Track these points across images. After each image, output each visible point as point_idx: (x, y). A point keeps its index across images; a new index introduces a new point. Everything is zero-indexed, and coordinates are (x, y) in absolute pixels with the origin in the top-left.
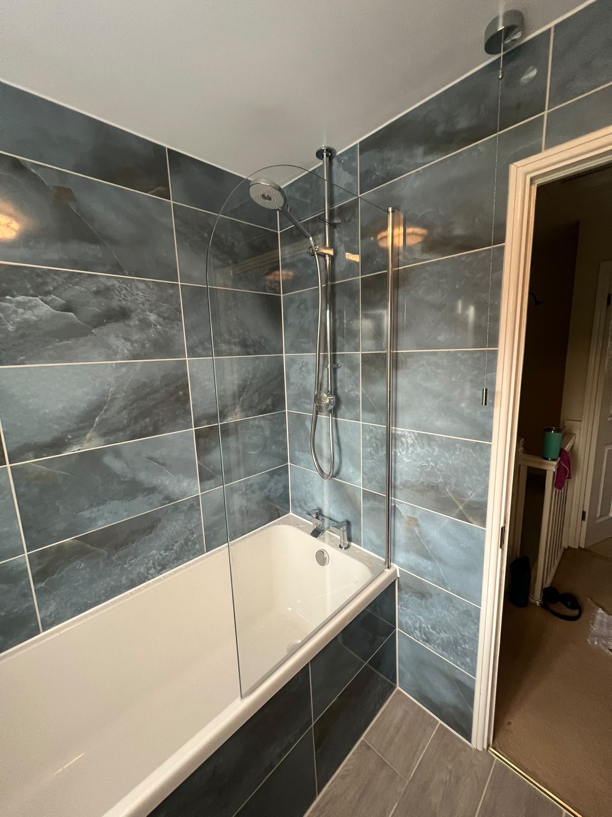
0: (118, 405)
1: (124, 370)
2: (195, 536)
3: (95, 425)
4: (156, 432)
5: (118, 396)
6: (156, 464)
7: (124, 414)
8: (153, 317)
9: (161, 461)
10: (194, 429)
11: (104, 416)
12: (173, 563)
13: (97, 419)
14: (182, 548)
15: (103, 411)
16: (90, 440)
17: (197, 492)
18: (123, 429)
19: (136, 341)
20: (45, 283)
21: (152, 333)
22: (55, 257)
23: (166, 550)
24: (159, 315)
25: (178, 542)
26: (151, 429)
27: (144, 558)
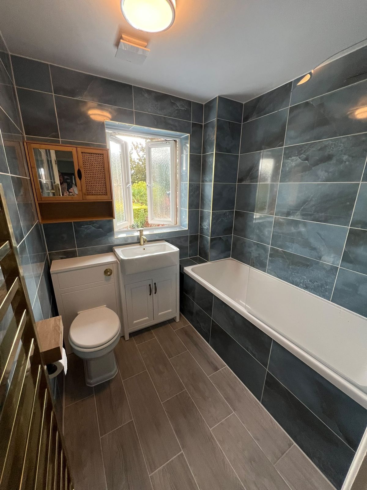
0: (312, 203)
1: (320, 187)
2: (327, 287)
3: (301, 210)
4: (325, 221)
5: (313, 199)
6: (320, 237)
7: (314, 208)
8: (345, 157)
9: (323, 237)
10: (349, 227)
11: (305, 207)
12: (311, 290)
13: (302, 208)
14: (318, 286)
15: (305, 205)
16: (297, 216)
17: (338, 265)
18: (311, 215)
19: (331, 172)
20: (302, 150)
21: (342, 167)
22: (308, 138)
23: (310, 281)
24: (349, 156)
25: (317, 282)
26: (323, 219)
27: (300, 276)
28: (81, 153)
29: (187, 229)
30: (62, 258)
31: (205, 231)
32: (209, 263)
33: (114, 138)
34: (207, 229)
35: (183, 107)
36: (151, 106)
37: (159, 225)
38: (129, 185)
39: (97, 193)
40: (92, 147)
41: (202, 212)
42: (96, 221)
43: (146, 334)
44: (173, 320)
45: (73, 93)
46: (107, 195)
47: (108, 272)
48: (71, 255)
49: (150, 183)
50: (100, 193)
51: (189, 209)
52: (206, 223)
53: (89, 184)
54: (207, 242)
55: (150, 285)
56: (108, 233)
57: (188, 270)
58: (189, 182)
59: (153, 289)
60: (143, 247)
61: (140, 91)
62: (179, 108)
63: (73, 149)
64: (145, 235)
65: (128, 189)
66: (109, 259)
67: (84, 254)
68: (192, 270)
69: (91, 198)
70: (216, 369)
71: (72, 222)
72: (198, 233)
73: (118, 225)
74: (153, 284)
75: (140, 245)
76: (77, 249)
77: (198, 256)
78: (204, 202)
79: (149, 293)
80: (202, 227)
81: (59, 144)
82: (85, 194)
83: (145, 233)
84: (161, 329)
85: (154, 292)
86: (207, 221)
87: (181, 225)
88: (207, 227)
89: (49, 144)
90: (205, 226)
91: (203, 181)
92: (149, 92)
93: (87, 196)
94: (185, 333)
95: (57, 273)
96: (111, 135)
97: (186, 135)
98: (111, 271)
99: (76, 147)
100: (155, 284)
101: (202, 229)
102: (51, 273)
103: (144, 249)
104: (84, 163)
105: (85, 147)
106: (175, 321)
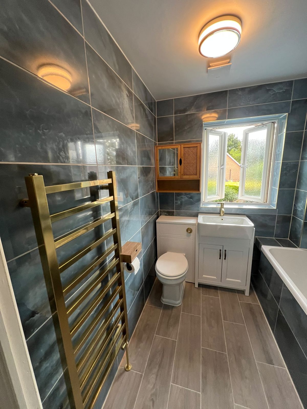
28: (183, 148)
29: (275, 208)
30: (166, 215)
31: (299, 213)
32: (298, 249)
33: (213, 132)
34: (302, 211)
35: (282, 89)
36: (244, 100)
37: (247, 202)
38: (223, 166)
39: (190, 174)
40: (192, 143)
41: (298, 192)
42: (189, 193)
43: (213, 291)
44: (243, 292)
45: (185, 111)
46: (196, 175)
47: (189, 231)
48: (171, 214)
49: (244, 164)
50: (192, 174)
51: (279, 188)
52: (301, 204)
53: (186, 168)
54: (300, 226)
55: (220, 250)
56: (197, 202)
57: (266, 249)
58: (282, 161)
59: (223, 255)
60: (221, 217)
61: (233, 92)
62: (275, 92)
63: (178, 147)
64: (225, 208)
65: (222, 170)
66: (192, 221)
67: (179, 215)
68: (270, 251)
69: (186, 177)
70: (270, 362)
71: (174, 193)
72: (291, 214)
73: (208, 198)
74: (224, 251)
75: (220, 215)
76: (175, 211)
77: (288, 239)
78: (302, 181)
79: (219, 257)
80: (296, 209)
81: (173, 145)
82: (182, 175)
83: (225, 206)
84: (227, 294)
85: (224, 258)
86: (302, 202)
87: (271, 203)
88: (302, 208)
89: (169, 145)
90: (300, 208)
91: (302, 159)
92: (243, 89)
93: (183, 176)
94: (251, 309)
95: (159, 223)
96: (210, 131)
97: (284, 114)
98: (192, 230)
99: (180, 145)
100: (225, 251)
101: (295, 210)
102: (156, 222)
103: (222, 219)
104: (184, 154)
105: (187, 144)
106: (244, 293)
